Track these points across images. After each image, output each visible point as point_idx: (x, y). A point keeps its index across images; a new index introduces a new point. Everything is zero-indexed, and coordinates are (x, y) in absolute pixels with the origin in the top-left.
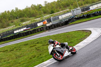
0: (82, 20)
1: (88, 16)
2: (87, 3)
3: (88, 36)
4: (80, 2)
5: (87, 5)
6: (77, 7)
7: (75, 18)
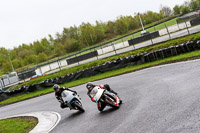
0: (20, 97)
1: (32, 89)
2: (30, 62)
3: (32, 128)
4: (16, 60)
5: (31, 66)
6: (11, 71)
7: (7, 93)
